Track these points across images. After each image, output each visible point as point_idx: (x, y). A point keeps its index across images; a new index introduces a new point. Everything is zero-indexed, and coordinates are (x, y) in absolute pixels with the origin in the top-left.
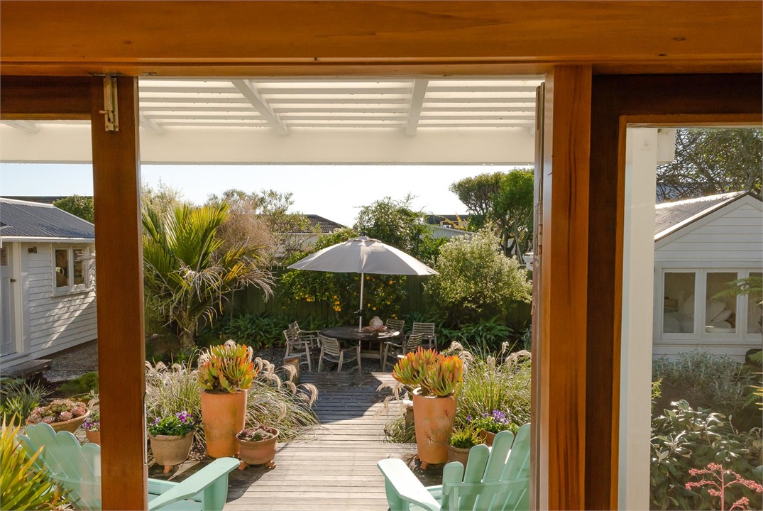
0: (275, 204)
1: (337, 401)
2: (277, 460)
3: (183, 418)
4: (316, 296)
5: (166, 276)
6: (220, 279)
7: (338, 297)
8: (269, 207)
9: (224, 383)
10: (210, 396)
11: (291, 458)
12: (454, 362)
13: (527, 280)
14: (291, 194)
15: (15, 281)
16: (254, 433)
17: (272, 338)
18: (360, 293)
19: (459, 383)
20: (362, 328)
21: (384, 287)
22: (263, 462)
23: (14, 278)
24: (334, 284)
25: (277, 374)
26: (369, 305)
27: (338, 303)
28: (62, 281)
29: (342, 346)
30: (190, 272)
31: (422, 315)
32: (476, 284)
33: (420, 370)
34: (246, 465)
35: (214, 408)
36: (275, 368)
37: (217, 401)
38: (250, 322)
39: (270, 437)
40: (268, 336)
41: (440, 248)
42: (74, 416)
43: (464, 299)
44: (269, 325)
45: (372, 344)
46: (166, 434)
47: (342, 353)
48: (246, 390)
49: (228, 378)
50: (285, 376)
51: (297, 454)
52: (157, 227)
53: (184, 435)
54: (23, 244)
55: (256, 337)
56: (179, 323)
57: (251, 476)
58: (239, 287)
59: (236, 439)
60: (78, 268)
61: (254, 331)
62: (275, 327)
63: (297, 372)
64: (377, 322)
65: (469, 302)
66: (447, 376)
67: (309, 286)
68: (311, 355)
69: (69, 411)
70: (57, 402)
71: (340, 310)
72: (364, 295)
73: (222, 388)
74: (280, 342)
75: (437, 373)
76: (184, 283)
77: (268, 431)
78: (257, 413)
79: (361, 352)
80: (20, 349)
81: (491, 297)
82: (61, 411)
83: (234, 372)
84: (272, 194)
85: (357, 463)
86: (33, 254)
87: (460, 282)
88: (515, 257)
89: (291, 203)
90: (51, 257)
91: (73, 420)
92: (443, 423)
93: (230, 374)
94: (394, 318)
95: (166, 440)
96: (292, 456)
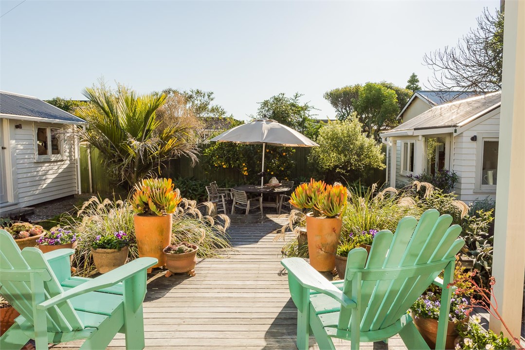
0: (200, 101)
1: (246, 232)
2: (196, 269)
3: (120, 236)
4: (230, 164)
5: (117, 146)
6: (159, 149)
7: (246, 164)
8: (196, 102)
9: (153, 207)
10: (141, 218)
11: (208, 269)
12: (340, 190)
13: (381, 153)
14: (212, 93)
15: (5, 148)
16: (177, 248)
17: (199, 195)
18: (262, 162)
19: (344, 206)
20: (264, 185)
21: (279, 158)
22: (185, 271)
23: (5, 146)
24: (243, 155)
25: (198, 208)
26: (268, 170)
27: (246, 169)
28: (42, 151)
29: (248, 198)
30: (135, 142)
31: (306, 179)
32: (345, 156)
33: (313, 196)
34: (171, 274)
35: (145, 228)
36: (197, 204)
37: (147, 222)
38: (182, 183)
39: (191, 251)
40: (195, 193)
41: (319, 130)
42: (31, 235)
43: (336, 167)
44: (196, 185)
45: (271, 197)
46: (105, 248)
47: (249, 202)
48: (170, 214)
49: (155, 204)
50: (204, 211)
51: (213, 266)
52: (112, 111)
53: (120, 249)
54: (11, 121)
55: (186, 194)
56: (129, 182)
57: (175, 281)
58: (173, 157)
59: (163, 253)
60: (55, 143)
61: (184, 189)
62: (200, 187)
63: (215, 208)
64: (274, 181)
65: (340, 168)
66: (335, 200)
67: (225, 156)
68: (226, 204)
69: (27, 231)
70: (19, 224)
71: (247, 174)
72: (265, 163)
73: (152, 212)
74: (204, 197)
75: (326, 198)
76: (131, 151)
77: (190, 247)
78: (182, 236)
79: (263, 203)
80: (11, 200)
81: (355, 165)
82: (21, 230)
83: (161, 200)
84: (198, 92)
85: (261, 272)
86: (18, 130)
87: (334, 155)
88: (373, 137)
89: (212, 100)
90: (34, 132)
91: (30, 237)
92: (331, 239)
93: (158, 200)
94: (286, 180)
95: (105, 253)
96: (209, 267)
